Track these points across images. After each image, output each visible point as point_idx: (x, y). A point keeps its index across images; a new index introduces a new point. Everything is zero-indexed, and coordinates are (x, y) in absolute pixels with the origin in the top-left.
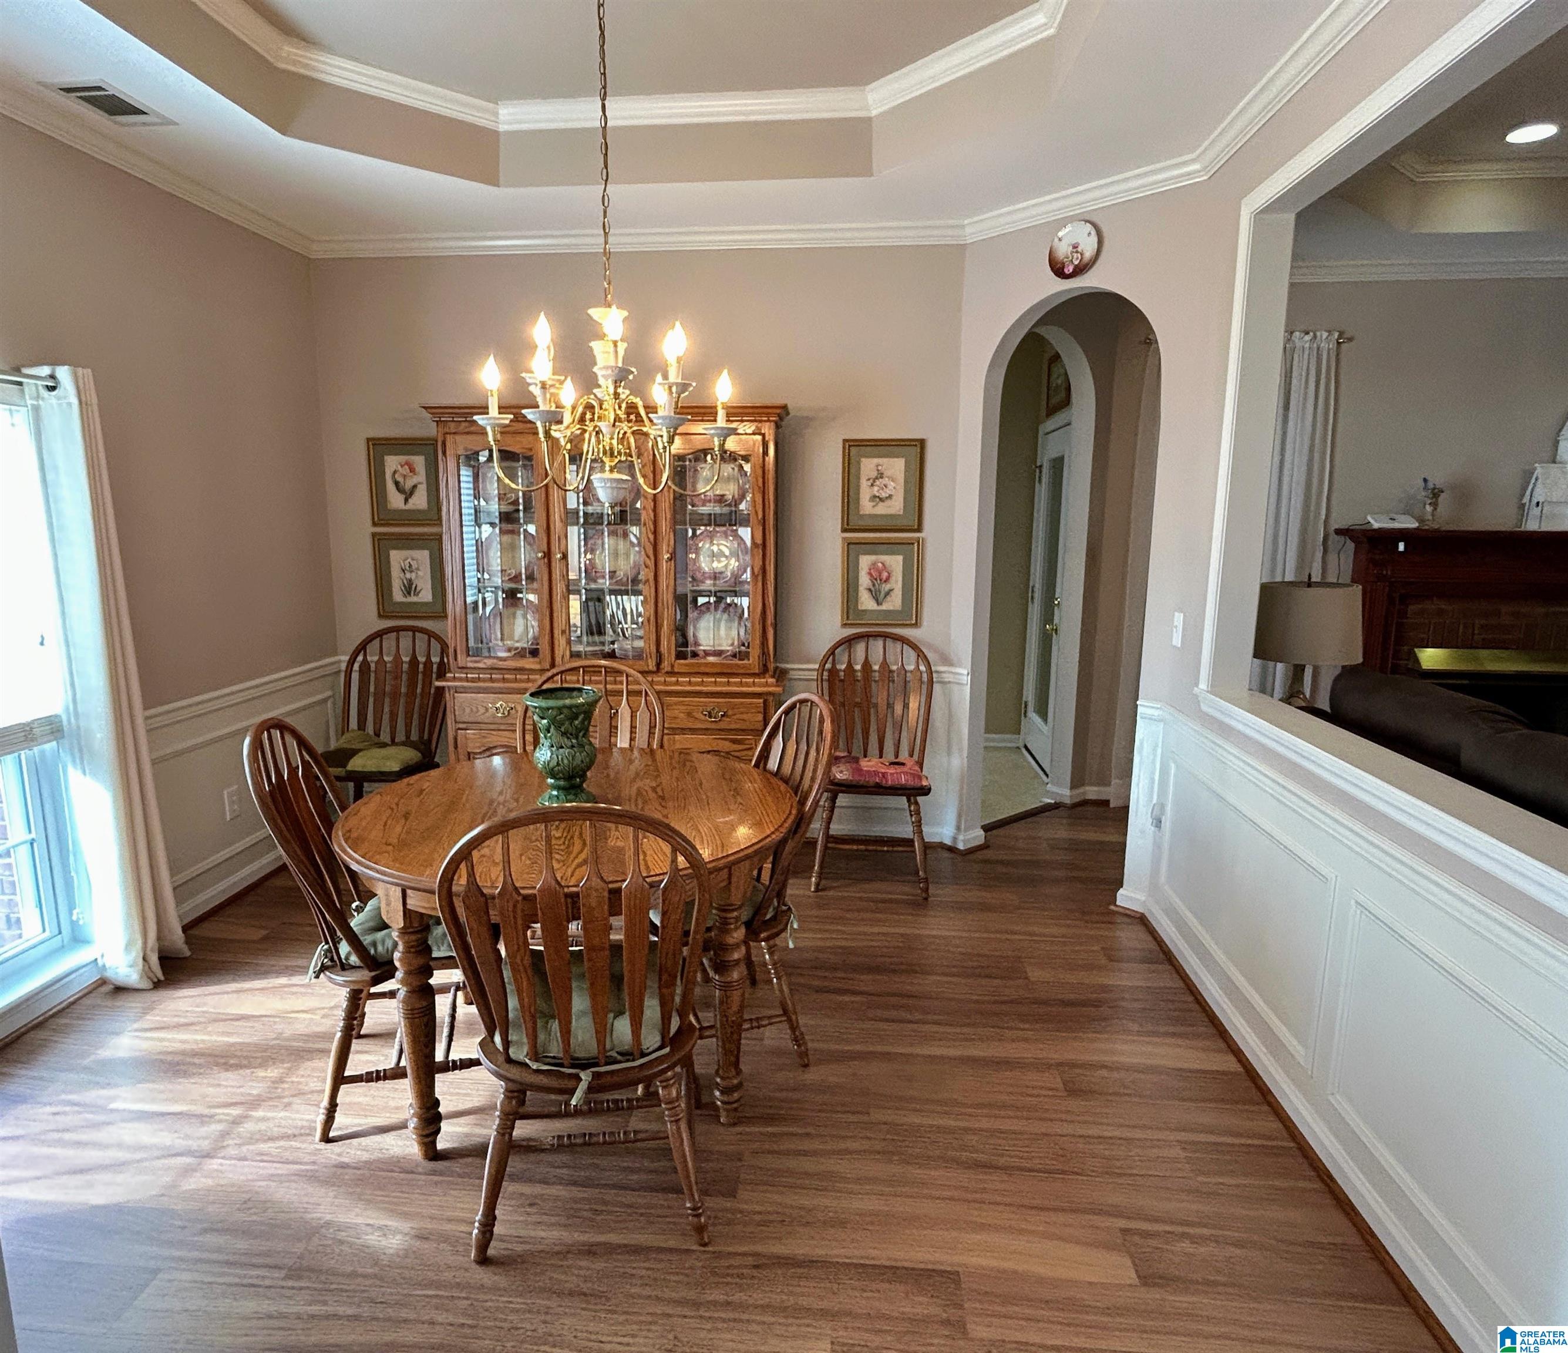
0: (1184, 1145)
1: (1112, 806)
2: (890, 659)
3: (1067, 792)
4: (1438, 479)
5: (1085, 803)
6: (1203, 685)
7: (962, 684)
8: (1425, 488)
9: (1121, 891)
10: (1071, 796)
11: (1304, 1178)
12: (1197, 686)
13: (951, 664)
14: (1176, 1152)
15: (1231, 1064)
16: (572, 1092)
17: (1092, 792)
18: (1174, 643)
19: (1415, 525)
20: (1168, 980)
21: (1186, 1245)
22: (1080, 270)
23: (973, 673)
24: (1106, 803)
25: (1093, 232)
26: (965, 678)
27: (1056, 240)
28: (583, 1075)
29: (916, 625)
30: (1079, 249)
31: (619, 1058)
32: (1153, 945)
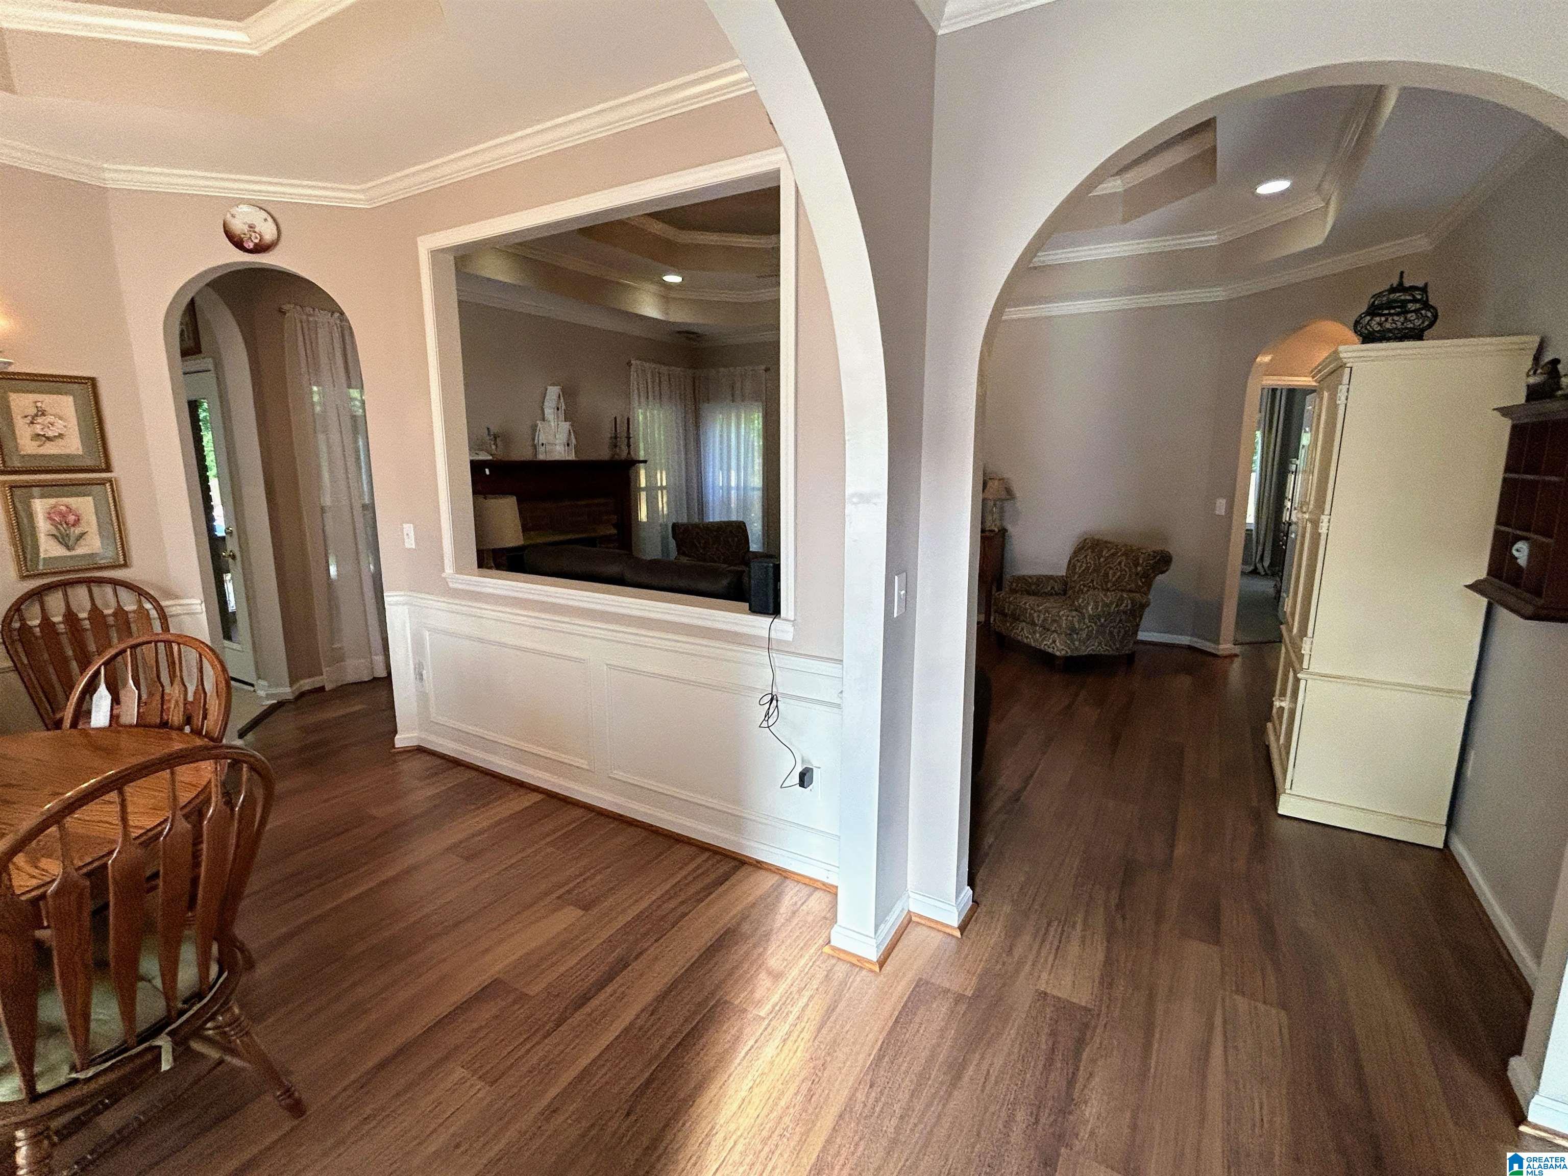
0: (551, 844)
1: (327, 689)
2: (99, 603)
3: (288, 690)
4: (494, 430)
5: (302, 695)
6: (449, 570)
7: (197, 613)
8: (489, 434)
9: (397, 737)
10: (293, 692)
11: (609, 823)
12: (444, 571)
13: (177, 597)
14: (550, 850)
15: (537, 797)
16: (158, 1060)
17: (307, 684)
18: (407, 546)
19: (491, 458)
20: (462, 776)
21: (589, 883)
22: (261, 248)
23: (206, 601)
24: (322, 689)
25: (269, 219)
26: (199, 607)
27: (229, 216)
28: (158, 1042)
29: (125, 565)
30: (256, 230)
31: (186, 1006)
32: (439, 761)
